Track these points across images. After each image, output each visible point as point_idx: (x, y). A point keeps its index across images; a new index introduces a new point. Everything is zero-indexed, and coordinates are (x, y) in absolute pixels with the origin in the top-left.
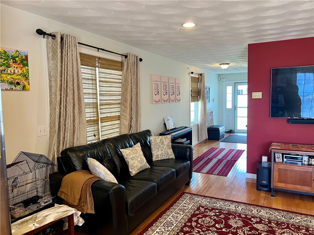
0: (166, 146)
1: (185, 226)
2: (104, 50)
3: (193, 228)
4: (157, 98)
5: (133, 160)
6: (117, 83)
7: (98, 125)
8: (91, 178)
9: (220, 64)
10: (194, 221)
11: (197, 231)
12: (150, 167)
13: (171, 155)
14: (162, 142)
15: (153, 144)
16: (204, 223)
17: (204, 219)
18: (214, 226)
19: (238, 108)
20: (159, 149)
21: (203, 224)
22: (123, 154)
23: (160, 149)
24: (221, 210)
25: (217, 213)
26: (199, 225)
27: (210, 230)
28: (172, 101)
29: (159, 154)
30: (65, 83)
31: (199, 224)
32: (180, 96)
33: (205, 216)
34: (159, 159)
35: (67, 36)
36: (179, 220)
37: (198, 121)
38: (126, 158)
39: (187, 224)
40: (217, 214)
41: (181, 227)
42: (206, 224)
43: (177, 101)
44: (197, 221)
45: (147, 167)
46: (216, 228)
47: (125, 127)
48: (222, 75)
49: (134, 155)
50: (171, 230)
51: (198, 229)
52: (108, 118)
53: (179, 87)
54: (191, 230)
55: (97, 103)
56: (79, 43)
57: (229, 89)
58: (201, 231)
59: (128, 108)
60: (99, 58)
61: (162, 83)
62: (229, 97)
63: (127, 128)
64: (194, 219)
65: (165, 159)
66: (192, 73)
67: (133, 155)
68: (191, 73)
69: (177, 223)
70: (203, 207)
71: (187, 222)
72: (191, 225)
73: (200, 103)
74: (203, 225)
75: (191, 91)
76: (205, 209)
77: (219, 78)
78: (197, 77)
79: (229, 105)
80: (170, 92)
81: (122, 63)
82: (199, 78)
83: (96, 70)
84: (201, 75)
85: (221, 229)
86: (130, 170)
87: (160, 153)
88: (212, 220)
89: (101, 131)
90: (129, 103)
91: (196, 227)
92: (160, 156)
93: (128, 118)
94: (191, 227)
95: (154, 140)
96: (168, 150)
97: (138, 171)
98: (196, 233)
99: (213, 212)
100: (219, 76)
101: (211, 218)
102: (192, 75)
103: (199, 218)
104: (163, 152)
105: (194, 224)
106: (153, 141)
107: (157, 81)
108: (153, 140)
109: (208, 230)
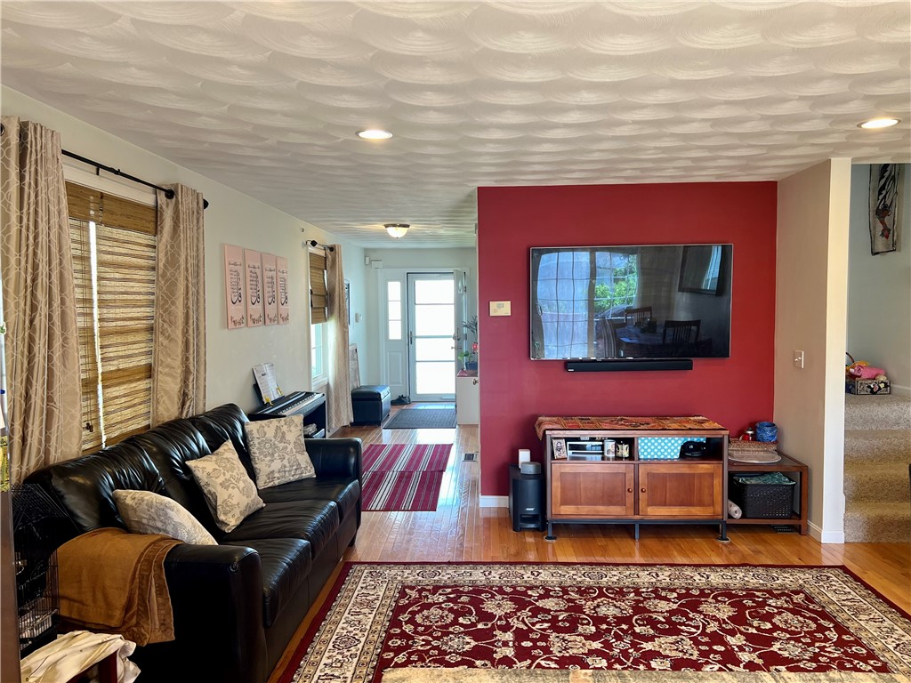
0: (292, 445)
1: (390, 637)
2: (118, 173)
3: (413, 638)
4: (236, 311)
5: (227, 488)
6: (140, 268)
7: (97, 397)
8: (154, 543)
9: (387, 226)
10: (407, 623)
11: (423, 640)
12: (264, 505)
13: (306, 468)
14: (280, 434)
15: (256, 441)
16: (431, 622)
17: (425, 612)
18: (455, 622)
19: (417, 340)
20: (273, 455)
21: (428, 623)
22: (198, 474)
23: (276, 455)
24: (456, 586)
25: (450, 593)
26: (421, 629)
27: (452, 633)
28: (270, 319)
29: (276, 470)
30: (30, 270)
31: (420, 625)
32: (290, 307)
33: (428, 606)
34: (277, 482)
35: (35, 129)
36: (368, 627)
37: (326, 374)
38: (208, 484)
39: (392, 631)
40: (452, 596)
41: (380, 640)
42: (437, 622)
43: (281, 320)
44: (412, 621)
45: (260, 506)
46: (462, 625)
47: (170, 398)
48: (374, 250)
49: (228, 476)
50: (358, 653)
51: (423, 637)
52: (121, 374)
53: (285, 280)
54: (407, 643)
55: (92, 329)
56: (64, 152)
57: (395, 289)
58: (431, 639)
59: (180, 342)
60: (102, 196)
61: (248, 270)
62: (395, 311)
63: (176, 399)
64: (404, 617)
65: (291, 482)
66: (314, 243)
67: (224, 474)
68: (309, 243)
69: (366, 634)
70: (412, 588)
71: (390, 627)
72: (403, 632)
73: (331, 326)
74: (431, 627)
75: (312, 293)
76: (420, 591)
77: (367, 258)
78: (322, 253)
79: (395, 332)
80: (266, 295)
81: (156, 210)
82: (326, 258)
83: (87, 230)
84: (332, 249)
85: (473, 625)
86: (222, 517)
87: (276, 465)
88: (446, 613)
89: (106, 414)
90: (181, 328)
91: (416, 632)
92: (277, 475)
93: (179, 371)
94: (403, 635)
95: (258, 430)
96: (299, 457)
97: (242, 518)
98: (422, 646)
99: (440, 594)
100: (367, 252)
101: (441, 608)
102: (312, 249)
103: (413, 613)
104: (285, 462)
105: (408, 628)
106: (256, 435)
107: (235, 264)
108: (255, 432)
109: (447, 634)
